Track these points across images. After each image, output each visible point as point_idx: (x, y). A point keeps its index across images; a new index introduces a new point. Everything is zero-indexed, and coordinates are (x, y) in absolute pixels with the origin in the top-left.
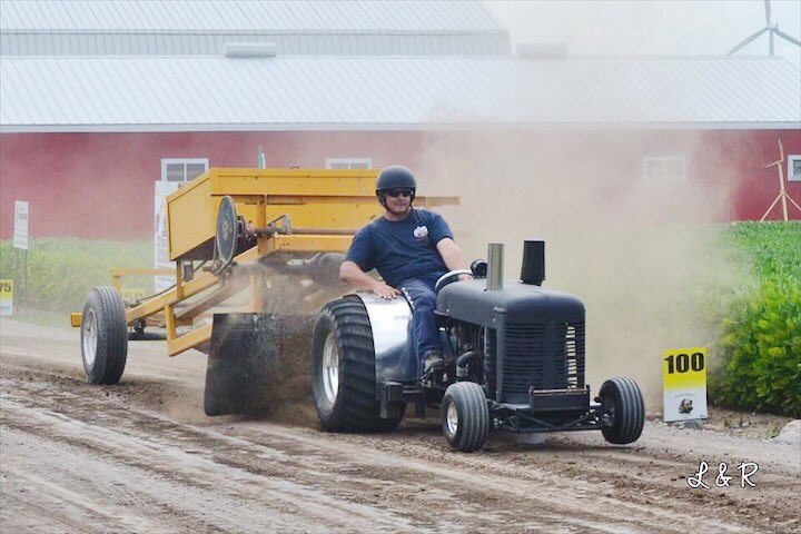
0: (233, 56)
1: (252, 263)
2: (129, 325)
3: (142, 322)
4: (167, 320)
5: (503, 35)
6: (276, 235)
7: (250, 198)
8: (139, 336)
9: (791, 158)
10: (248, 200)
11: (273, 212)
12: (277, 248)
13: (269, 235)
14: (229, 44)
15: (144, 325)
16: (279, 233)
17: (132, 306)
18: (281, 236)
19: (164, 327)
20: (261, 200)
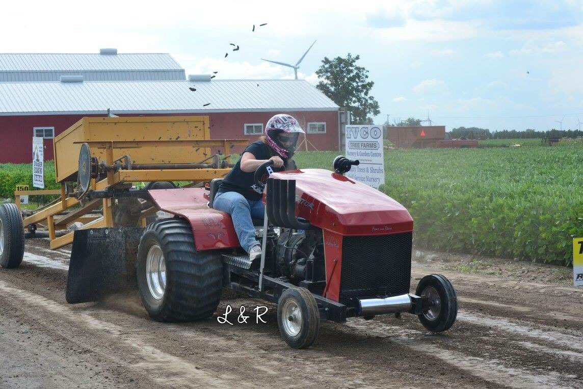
0: (65, 81)
1: (104, 190)
2: (26, 227)
3: (34, 226)
4: (49, 226)
5: (183, 71)
6: (121, 170)
7: (101, 144)
8: (32, 235)
9: (309, 123)
10: (99, 145)
11: (118, 154)
12: (121, 179)
13: (115, 169)
14: (63, 76)
15: (35, 229)
16: (123, 169)
17: (28, 215)
18: (125, 171)
19: (48, 230)
20: (109, 145)
